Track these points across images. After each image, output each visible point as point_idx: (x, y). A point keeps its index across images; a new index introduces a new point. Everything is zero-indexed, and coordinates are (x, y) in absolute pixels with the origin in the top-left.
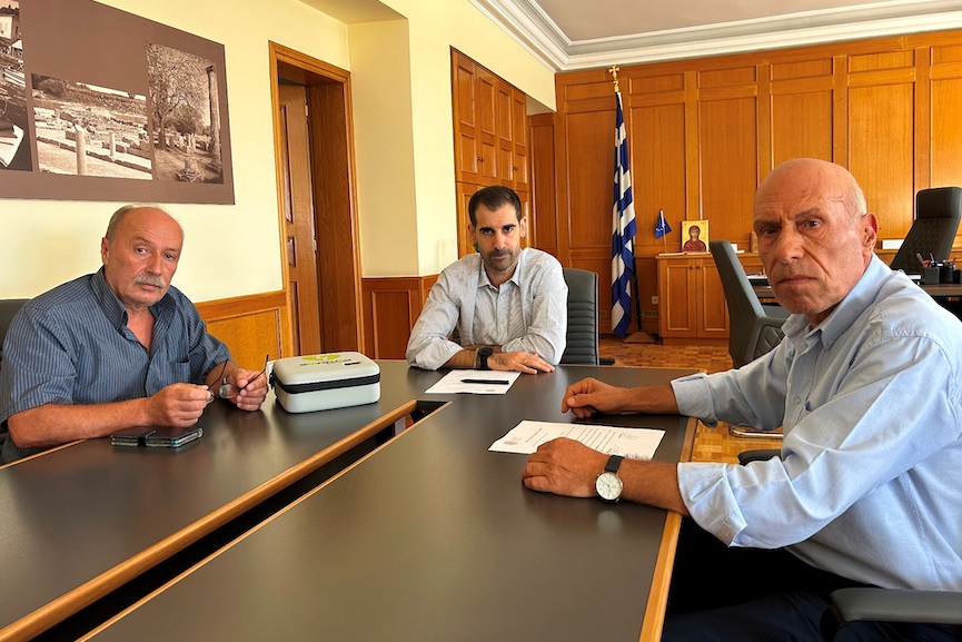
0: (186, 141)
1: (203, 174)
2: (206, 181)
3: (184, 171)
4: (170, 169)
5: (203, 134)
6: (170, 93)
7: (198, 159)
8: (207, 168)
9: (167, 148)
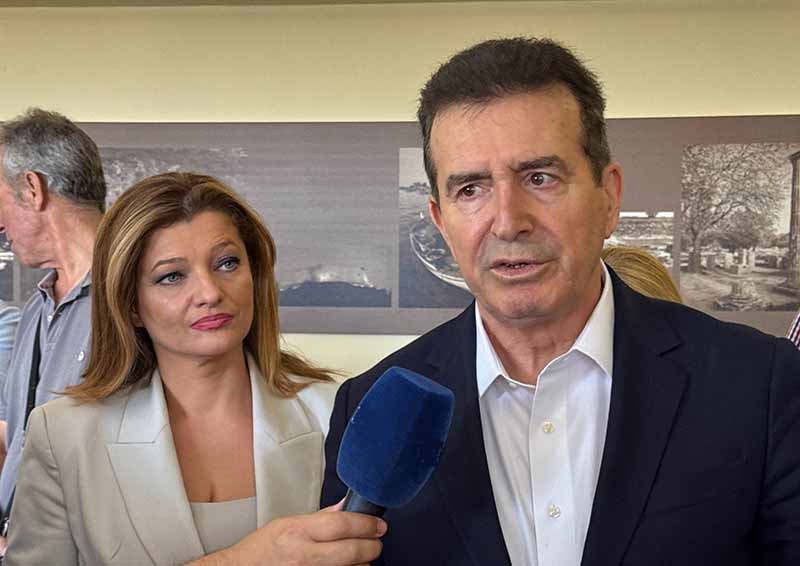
0: (739, 259)
1: (766, 299)
2: (771, 308)
3: (729, 297)
4: (703, 296)
5: (774, 244)
6: (716, 200)
7: (759, 279)
8: (775, 290)
9: (702, 271)
